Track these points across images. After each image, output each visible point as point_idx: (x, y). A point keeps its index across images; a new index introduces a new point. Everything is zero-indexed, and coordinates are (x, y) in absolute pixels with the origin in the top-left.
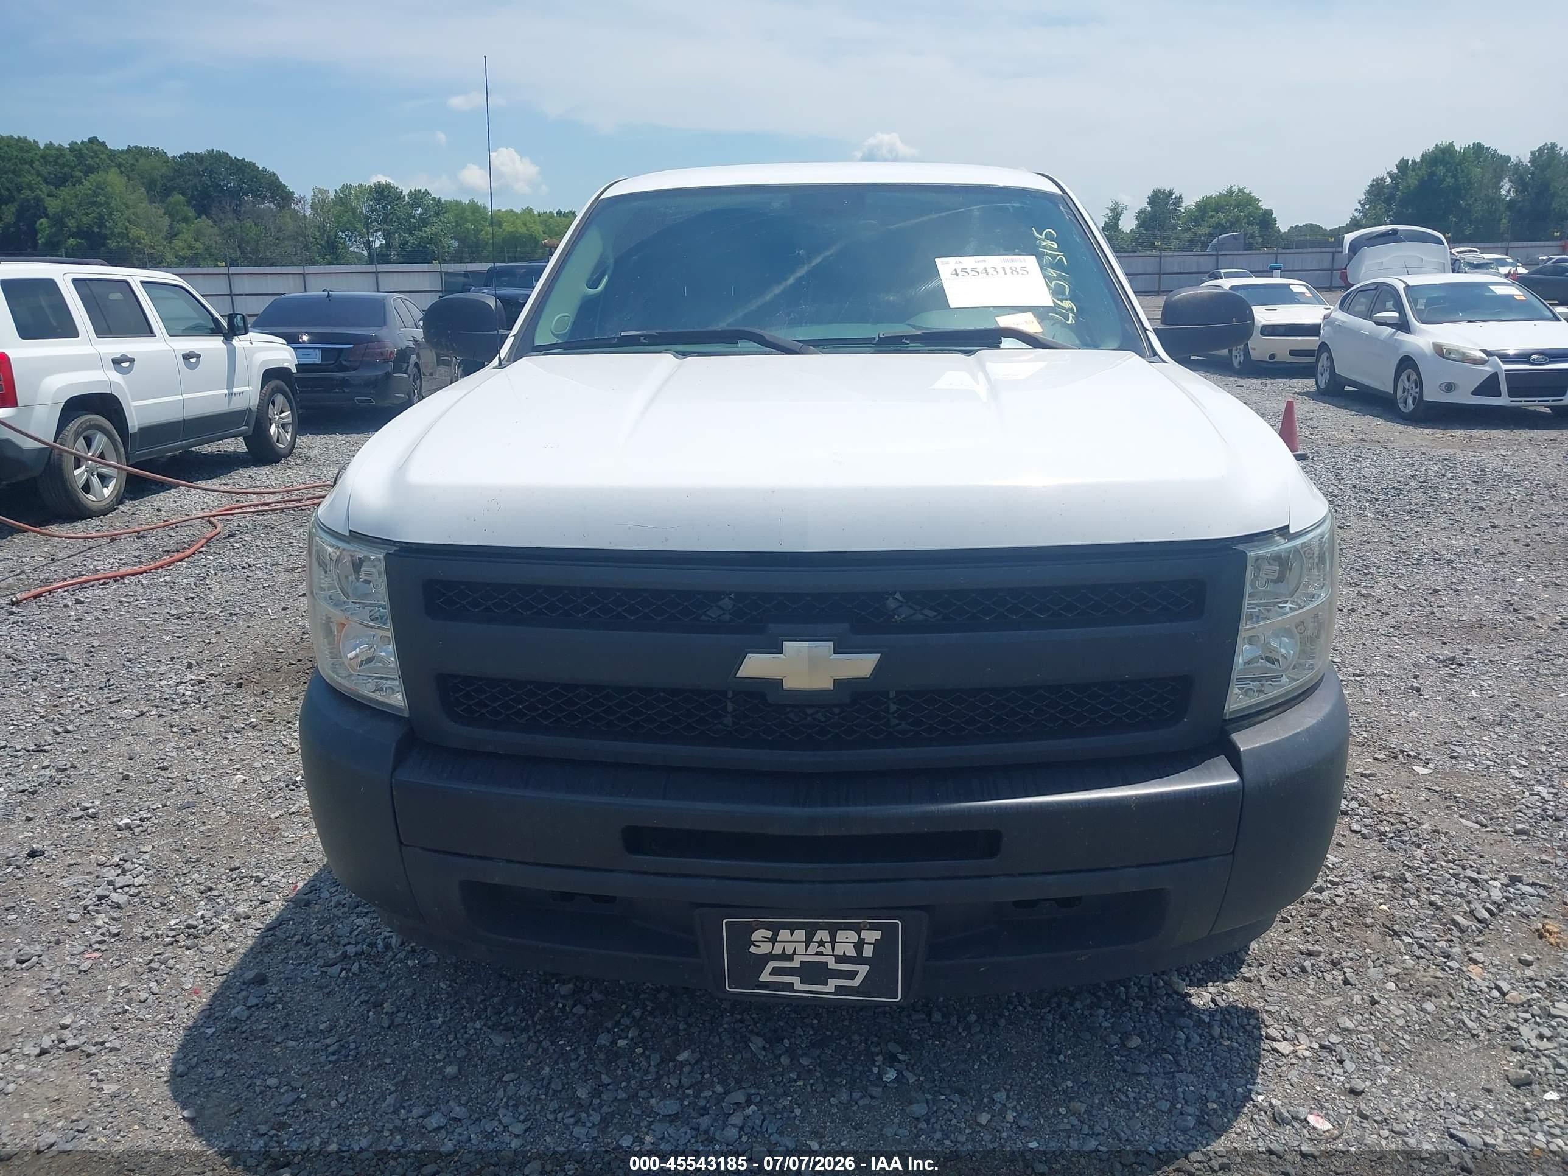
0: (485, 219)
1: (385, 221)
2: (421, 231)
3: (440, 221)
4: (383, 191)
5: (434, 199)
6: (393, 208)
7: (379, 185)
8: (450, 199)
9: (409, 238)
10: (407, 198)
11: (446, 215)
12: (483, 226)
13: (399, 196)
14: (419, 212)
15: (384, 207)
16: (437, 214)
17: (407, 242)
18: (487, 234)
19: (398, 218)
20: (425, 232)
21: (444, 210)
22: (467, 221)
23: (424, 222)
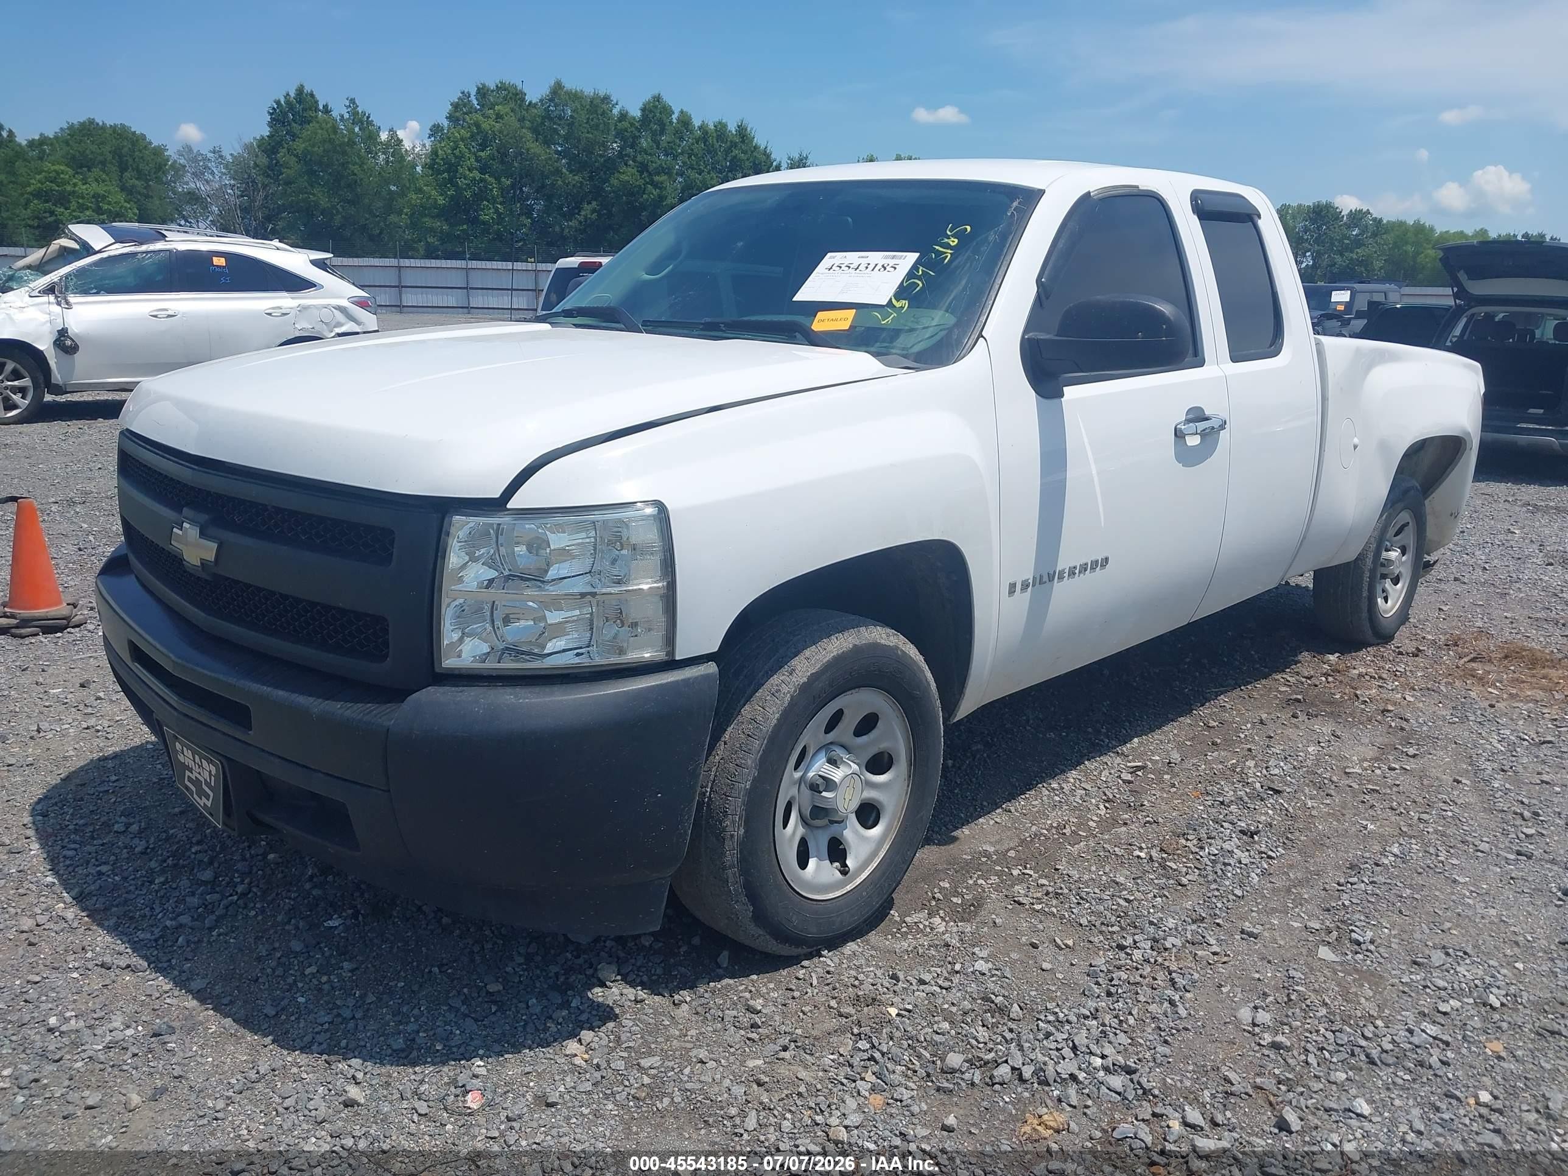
0: (1428, 241)
1: (1317, 241)
2: (1352, 252)
3: (1376, 242)
4: (1321, 211)
5: (1375, 220)
6: (1328, 228)
7: (1318, 206)
8: (1393, 219)
9: (1338, 259)
10: (1345, 218)
11: (1385, 236)
12: (1425, 249)
13: (1337, 215)
14: (1354, 233)
15: (1319, 228)
16: (1375, 235)
17: (1335, 264)
18: (1426, 257)
19: (1331, 239)
20: (1357, 253)
21: (1383, 231)
22: (1407, 243)
23: (1358, 243)
